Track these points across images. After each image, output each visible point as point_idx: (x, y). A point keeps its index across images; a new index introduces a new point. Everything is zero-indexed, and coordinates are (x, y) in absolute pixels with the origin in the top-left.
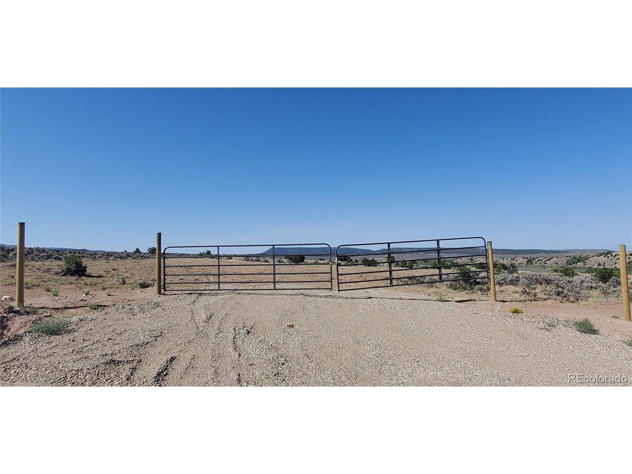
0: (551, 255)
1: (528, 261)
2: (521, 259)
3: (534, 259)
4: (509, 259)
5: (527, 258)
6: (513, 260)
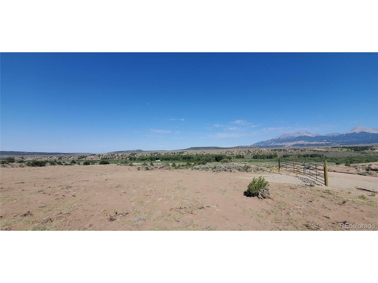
0: (71, 155)
1: (59, 158)
2: (55, 157)
3: (62, 157)
4: (49, 157)
5: (59, 157)
6: (51, 158)
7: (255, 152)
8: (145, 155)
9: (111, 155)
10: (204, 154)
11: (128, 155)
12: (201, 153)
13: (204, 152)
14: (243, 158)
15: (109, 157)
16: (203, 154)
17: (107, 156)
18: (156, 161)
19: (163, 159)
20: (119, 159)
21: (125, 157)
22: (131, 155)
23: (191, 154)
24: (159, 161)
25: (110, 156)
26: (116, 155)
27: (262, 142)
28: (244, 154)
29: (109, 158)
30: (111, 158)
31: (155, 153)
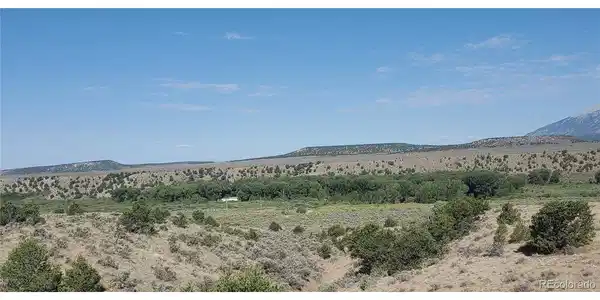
7: (593, 159)
8: (167, 182)
9: (27, 183)
10: (395, 170)
11: (98, 177)
12: (380, 168)
13: (392, 164)
14: (557, 181)
15: (21, 190)
16: (387, 172)
17: (15, 186)
18: (224, 200)
19: (250, 193)
20: (63, 196)
21: (86, 187)
22: (106, 179)
23: (342, 173)
24: (235, 199)
25: (25, 185)
26: (49, 182)
27: (569, 122)
28: (551, 167)
29: (24, 192)
30: (32, 194)
31: (201, 172)
